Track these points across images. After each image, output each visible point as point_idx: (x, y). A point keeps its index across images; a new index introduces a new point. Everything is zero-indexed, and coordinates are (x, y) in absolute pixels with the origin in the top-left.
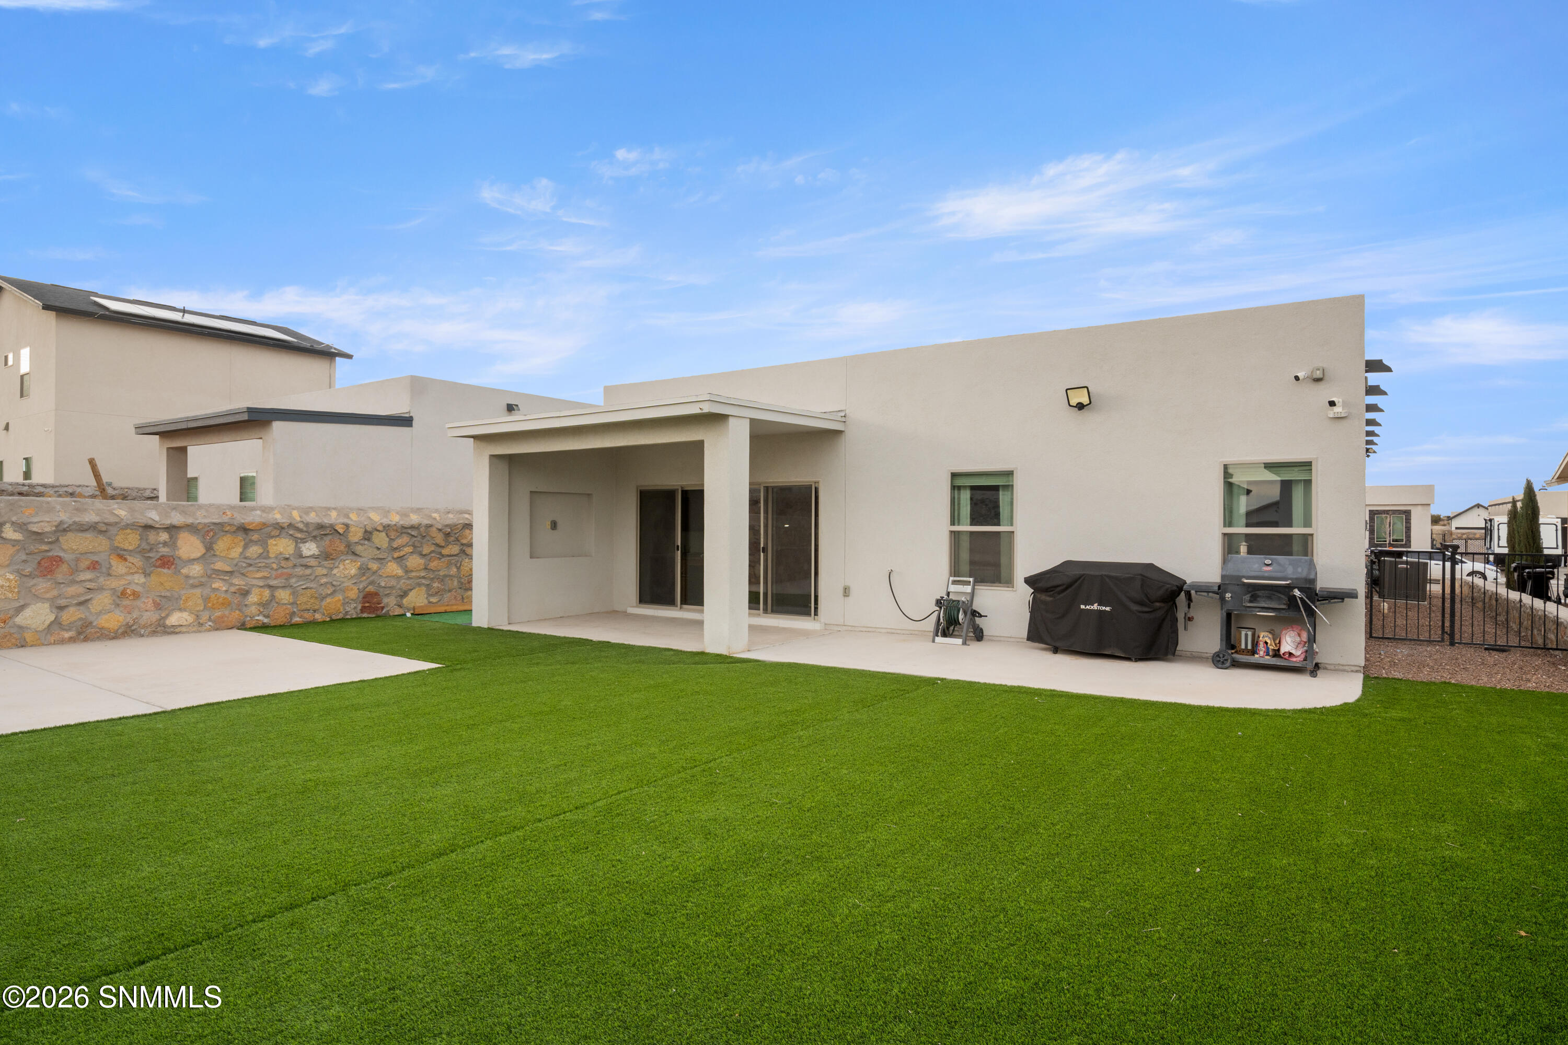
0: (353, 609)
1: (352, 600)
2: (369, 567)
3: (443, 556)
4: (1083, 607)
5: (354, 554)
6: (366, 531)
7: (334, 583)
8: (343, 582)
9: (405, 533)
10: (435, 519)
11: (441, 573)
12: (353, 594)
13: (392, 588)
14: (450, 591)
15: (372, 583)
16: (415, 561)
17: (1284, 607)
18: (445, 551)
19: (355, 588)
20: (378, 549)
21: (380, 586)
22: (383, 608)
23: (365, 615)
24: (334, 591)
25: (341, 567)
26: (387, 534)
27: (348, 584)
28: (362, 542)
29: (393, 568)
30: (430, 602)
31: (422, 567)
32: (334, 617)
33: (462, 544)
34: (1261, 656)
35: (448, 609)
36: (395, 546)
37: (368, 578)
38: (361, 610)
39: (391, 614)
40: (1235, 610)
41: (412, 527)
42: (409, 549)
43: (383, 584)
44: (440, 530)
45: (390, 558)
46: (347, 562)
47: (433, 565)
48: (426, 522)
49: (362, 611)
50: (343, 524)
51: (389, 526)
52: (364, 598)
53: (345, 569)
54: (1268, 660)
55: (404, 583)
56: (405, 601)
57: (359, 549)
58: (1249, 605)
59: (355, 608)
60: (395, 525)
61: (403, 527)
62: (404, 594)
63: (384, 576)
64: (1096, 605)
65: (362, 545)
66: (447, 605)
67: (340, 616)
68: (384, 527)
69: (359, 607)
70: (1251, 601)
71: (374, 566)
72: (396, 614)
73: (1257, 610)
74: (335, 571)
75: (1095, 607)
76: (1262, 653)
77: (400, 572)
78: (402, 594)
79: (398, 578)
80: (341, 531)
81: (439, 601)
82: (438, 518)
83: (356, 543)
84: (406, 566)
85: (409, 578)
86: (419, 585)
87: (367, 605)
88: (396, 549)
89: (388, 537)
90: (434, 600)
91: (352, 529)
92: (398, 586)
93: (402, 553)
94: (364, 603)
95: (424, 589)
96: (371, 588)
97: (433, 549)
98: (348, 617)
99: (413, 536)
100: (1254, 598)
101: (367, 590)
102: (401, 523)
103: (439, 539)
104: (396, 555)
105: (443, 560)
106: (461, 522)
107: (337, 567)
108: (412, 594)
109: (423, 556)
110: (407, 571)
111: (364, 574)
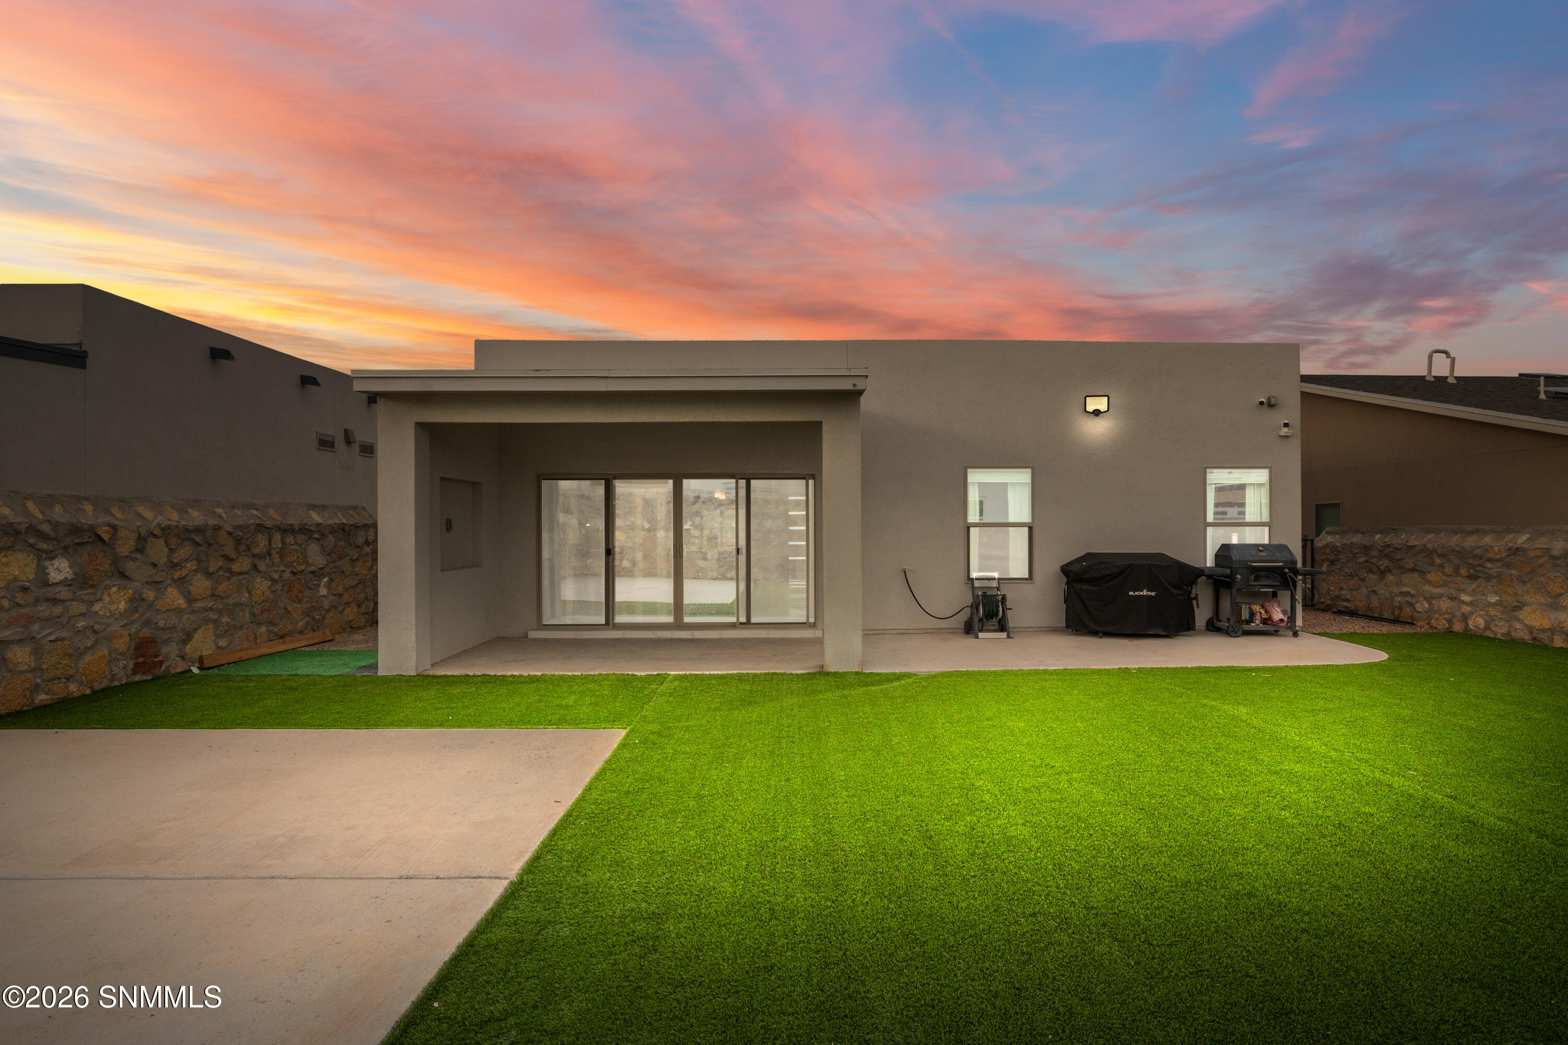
0: (122, 671)
1: (121, 654)
2: (144, 596)
3: (232, 574)
4: (1131, 593)
5: (123, 576)
6: (140, 537)
7: (97, 627)
8: (109, 625)
9: (188, 539)
10: (220, 517)
11: (231, 601)
12: (123, 644)
13: (173, 628)
14: (241, 628)
15: (147, 623)
16: (200, 584)
17: (1277, 583)
18: (236, 567)
19: (125, 633)
20: (154, 565)
21: (159, 629)
22: (161, 663)
23: (137, 678)
24: (96, 641)
25: (106, 599)
26: (166, 542)
27: (116, 627)
28: (133, 555)
29: (174, 597)
30: (219, 648)
31: (209, 593)
32: (97, 687)
33: (254, 555)
34: (1256, 624)
35: (243, 655)
36: (176, 561)
37: (141, 616)
38: (133, 669)
39: (173, 671)
40: (1244, 589)
41: (198, 530)
42: (192, 565)
43: (161, 624)
44: (230, 534)
45: (169, 582)
46: (114, 589)
47: (222, 588)
48: (212, 522)
49: (134, 672)
50: (109, 525)
51: (169, 527)
52: (137, 648)
53: (112, 602)
54: (1262, 627)
55: (188, 619)
56: (188, 648)
57: (130, 567)
58: (1254, 583)
59: (125, 667)
60: (177, 526)
61: (187, 530)
62: (188, 637)
63: (163, 609)
64: (1145, 590)
65: (134, 560)
66: (241, 650)
67: (105, 683)
68: (163, 529)
69: (131, 665)
70: (1255, 581)
71: (150, 595)
72: (179, 670)
73: (1259, 587)
74: (97, 607)
75: (1145, 593)
76: (1258, 622)
77: (181, 602)
78: (184, 637)
79: (179, 611)
80: (106, 537)
81: (229, 645)
82: (224, 515)
83: (126, 557)
84: (189, 592)
85: (193, 612)
86: (206, 621)
87: (141, 660)
88: (177, 565)
89: (167, 546)
90: (223, 643)
91: (121, 534)
92: (181, 626)
93: (184, 572)
94: (137, 657)
95: (211, 626)
96: (146, 632)
97: (221, 563)
98: (116, 683)
99: (197, 544)
100: (1257, 578)
101: (141, 635)
102: (183, 523)
103: (229, 550)
104: (177, 575)
105: (232, 580)
106: (252, 521)
107: (100, 600)
108: (198, 636)
109: (209, 574)
110: (191, 600)
111: (136, 610)
